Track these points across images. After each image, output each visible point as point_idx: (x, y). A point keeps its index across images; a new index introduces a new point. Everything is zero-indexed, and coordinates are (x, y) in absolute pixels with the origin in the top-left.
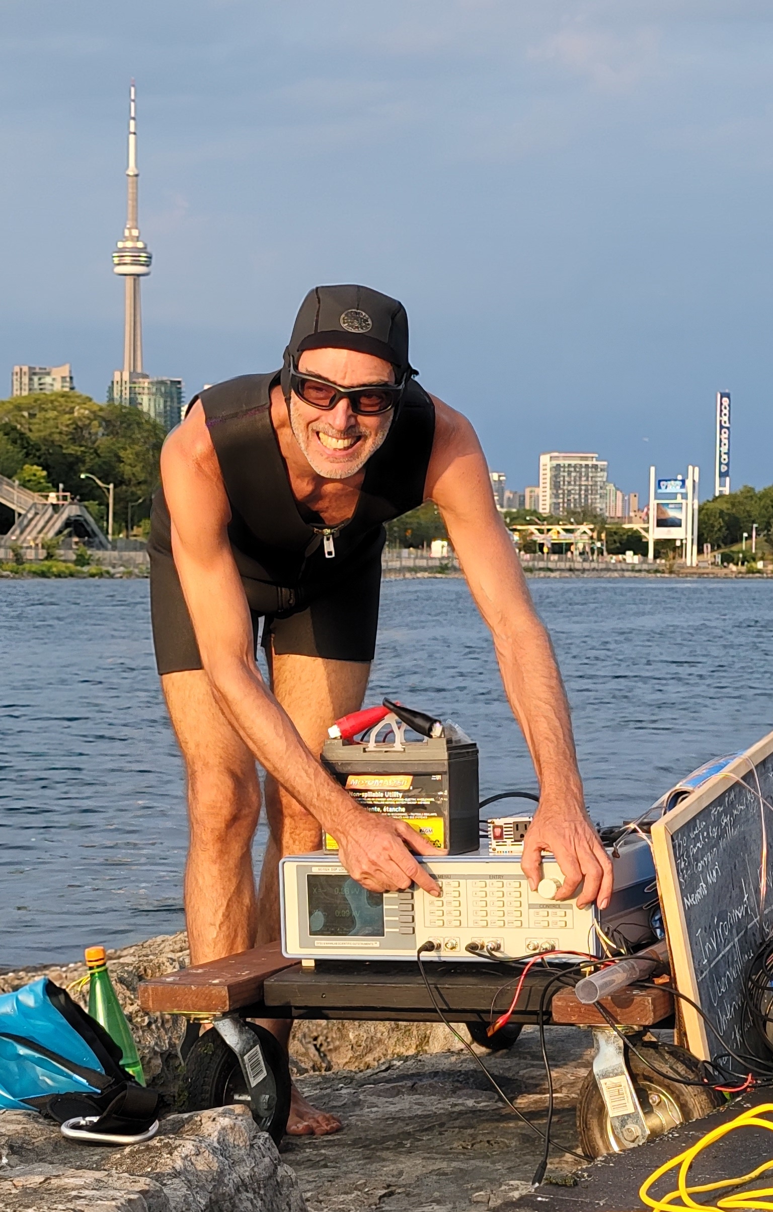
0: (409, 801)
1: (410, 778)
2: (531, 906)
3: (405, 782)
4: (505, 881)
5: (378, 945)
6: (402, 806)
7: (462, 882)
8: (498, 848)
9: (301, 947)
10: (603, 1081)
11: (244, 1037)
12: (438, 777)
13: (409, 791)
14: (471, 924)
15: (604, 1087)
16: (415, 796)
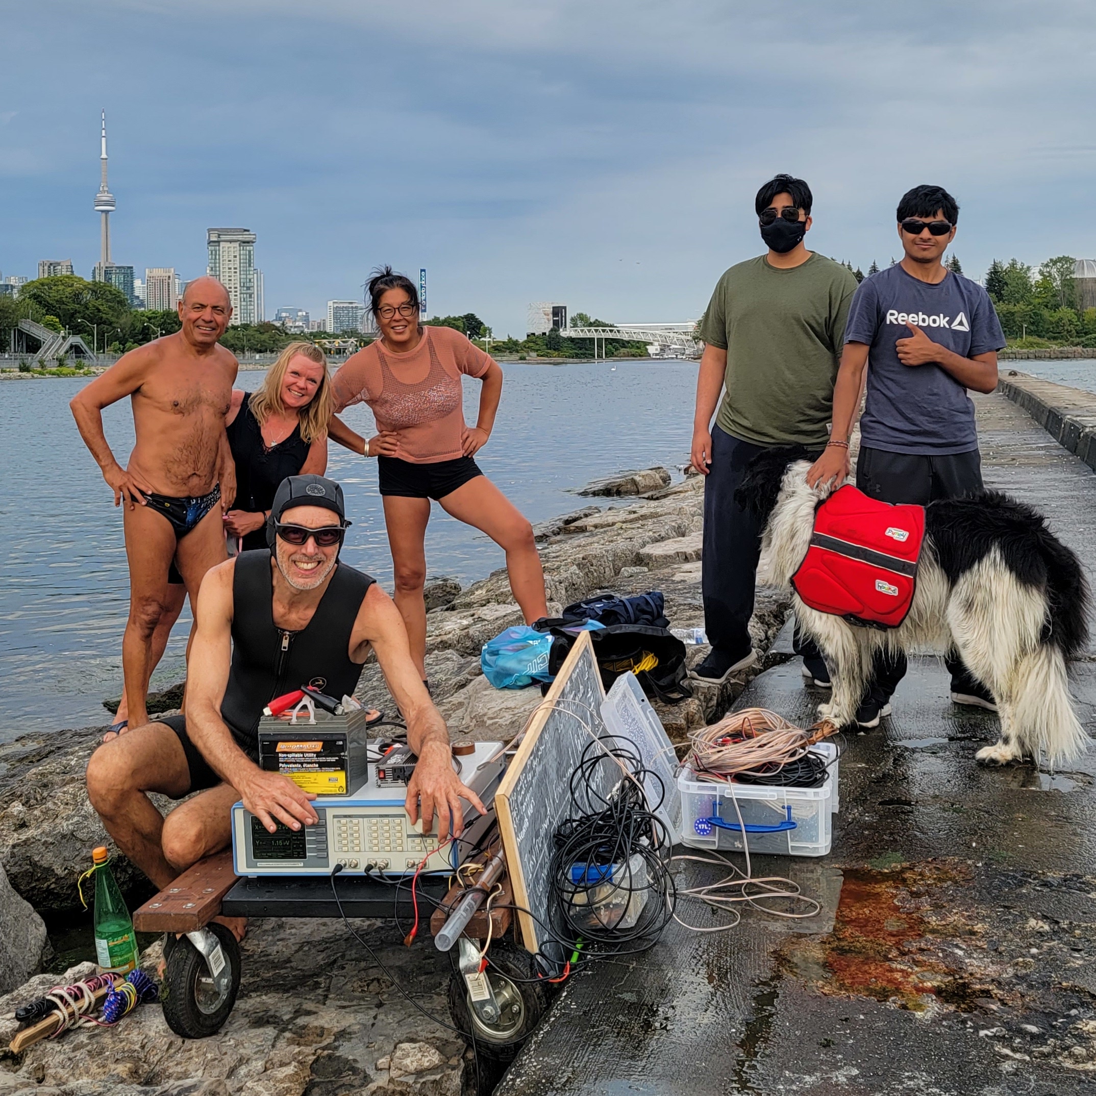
0: (322, 759)
1: (321, 744)
2: (409, 836)
3: (318, 746)
4: (390, 819)
5: (302, 865)
6: (316, 763)
7: (361, 819)
9: (248, 867)
10: (467, 976)
11: (209, 941)
12: (341, 743)
13: (320, 752)
14: (367, 849)
15: (468, 980)
16: (325, 756)
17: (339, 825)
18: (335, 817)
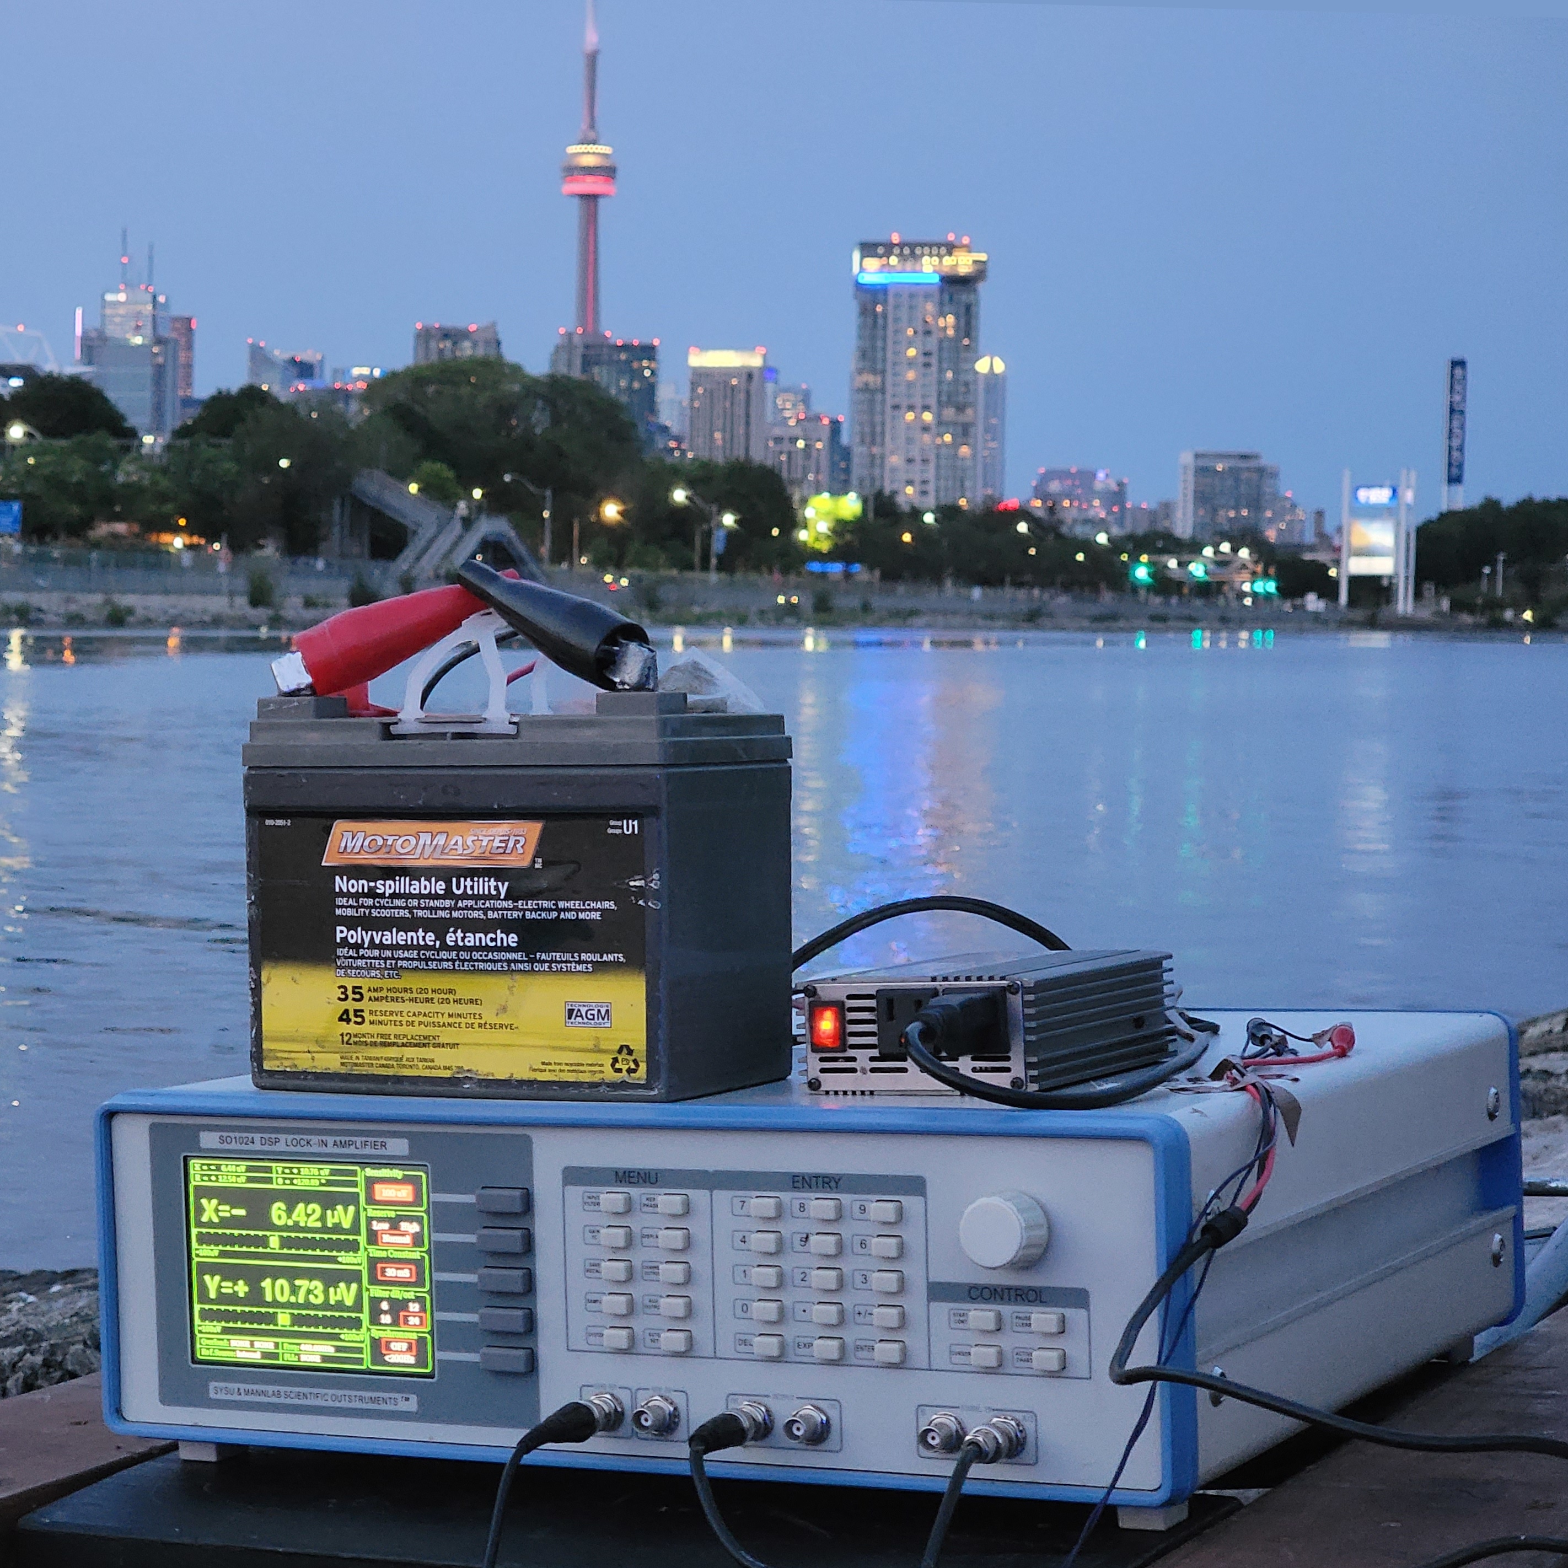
0: (530, 909)
1: (532, 830)
2: (939, 1292)
4: (846, 1198)
5: (412, 1405)
6: (508, 926)
7: (699, 1196)
8: (829, 1082)
12: (631, 827)
13: (529, 872)
14: (726, 1347)
16: (553, 893)
17: (593, 1219)
18: (573, 1176)
